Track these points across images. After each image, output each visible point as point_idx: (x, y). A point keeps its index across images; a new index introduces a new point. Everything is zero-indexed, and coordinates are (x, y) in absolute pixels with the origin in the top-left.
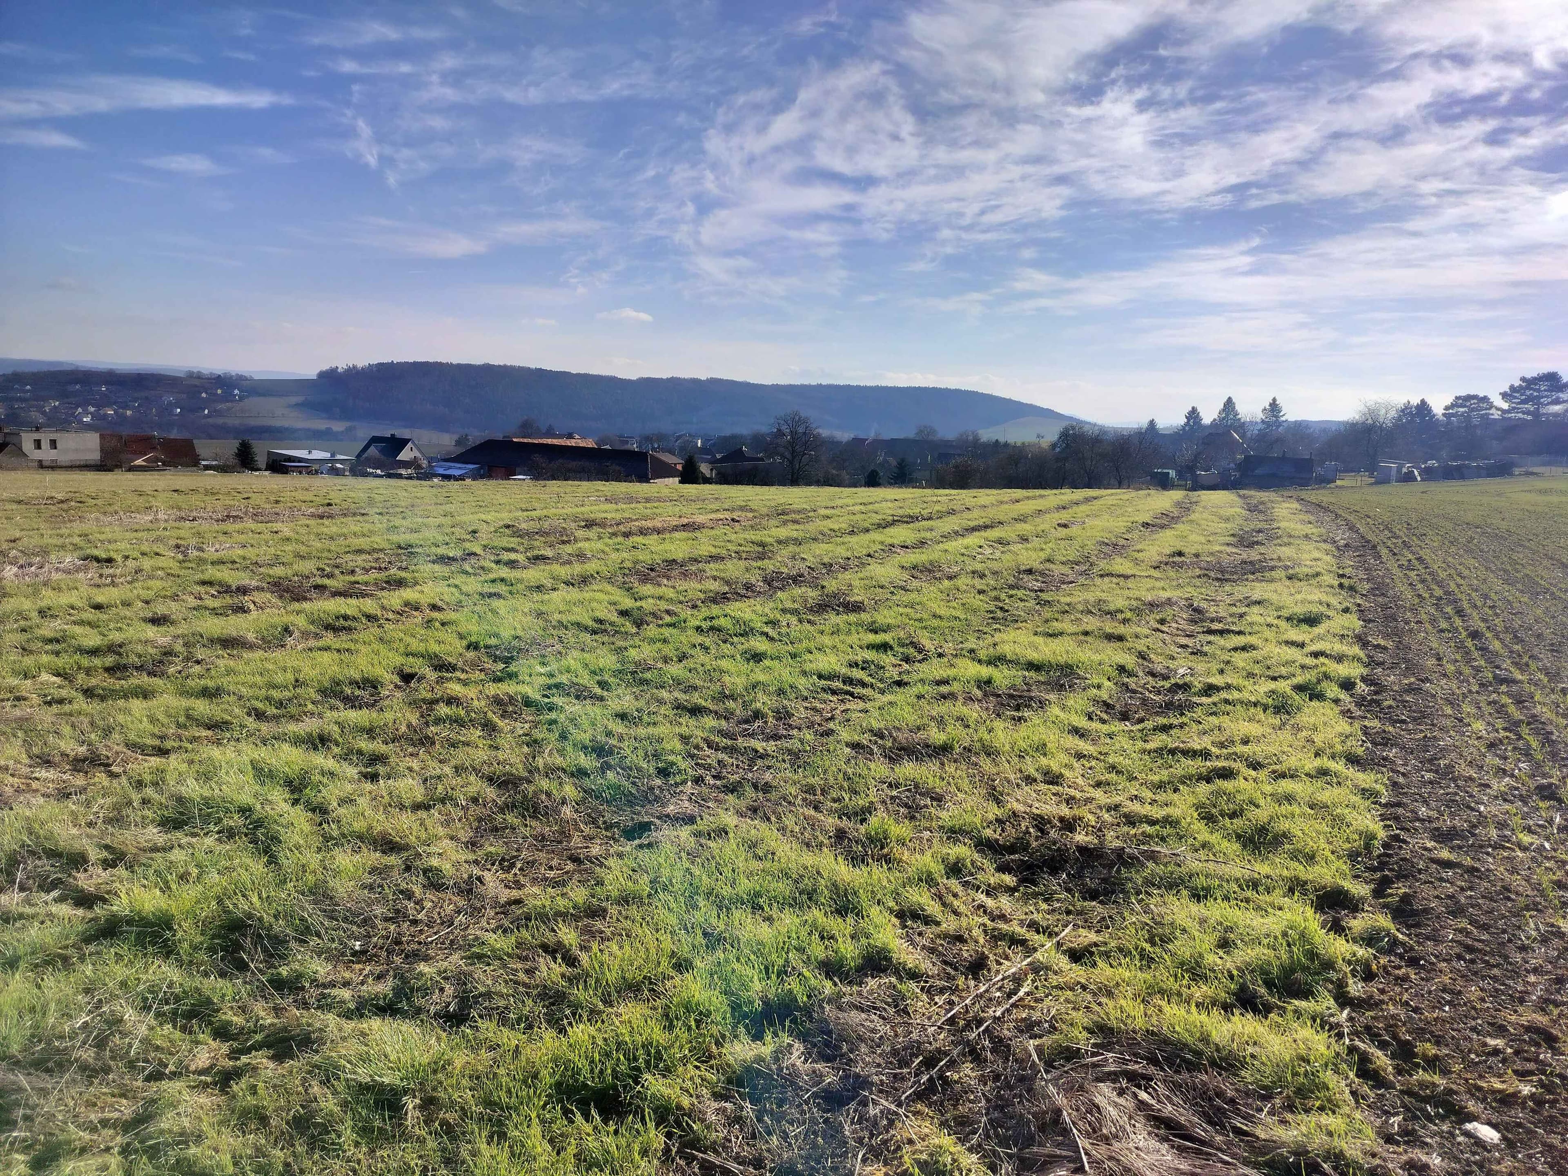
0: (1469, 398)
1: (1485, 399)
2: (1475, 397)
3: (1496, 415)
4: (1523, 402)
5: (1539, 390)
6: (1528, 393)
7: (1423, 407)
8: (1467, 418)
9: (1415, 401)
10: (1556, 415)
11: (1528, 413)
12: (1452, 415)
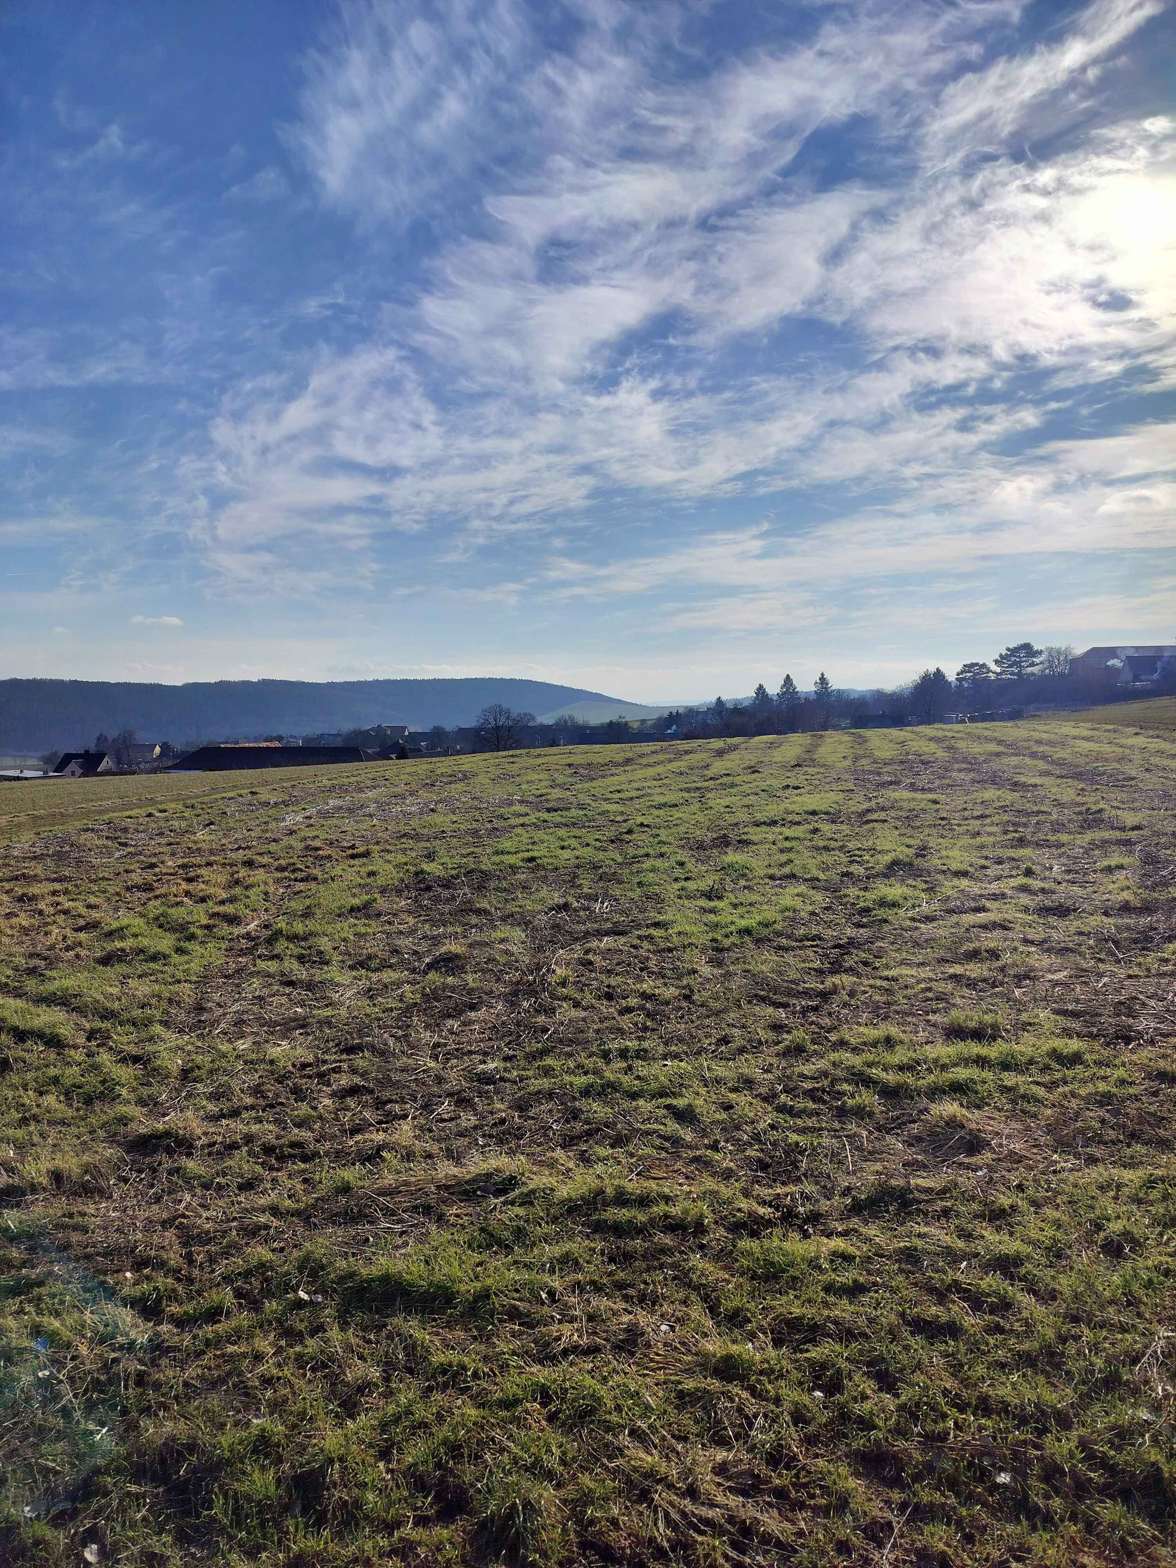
0: (973, 665)
1: (984, 666)
2: (977, 664)
3: (992, 676)
4: (1010, 666)
5: (1019, 657)
6: (1013, 659)
7: (939, 673)
8: (974, 680)
9: (932, 670)
10: (1033, 674)
11: (1012, 674)
12: (964, 679)
